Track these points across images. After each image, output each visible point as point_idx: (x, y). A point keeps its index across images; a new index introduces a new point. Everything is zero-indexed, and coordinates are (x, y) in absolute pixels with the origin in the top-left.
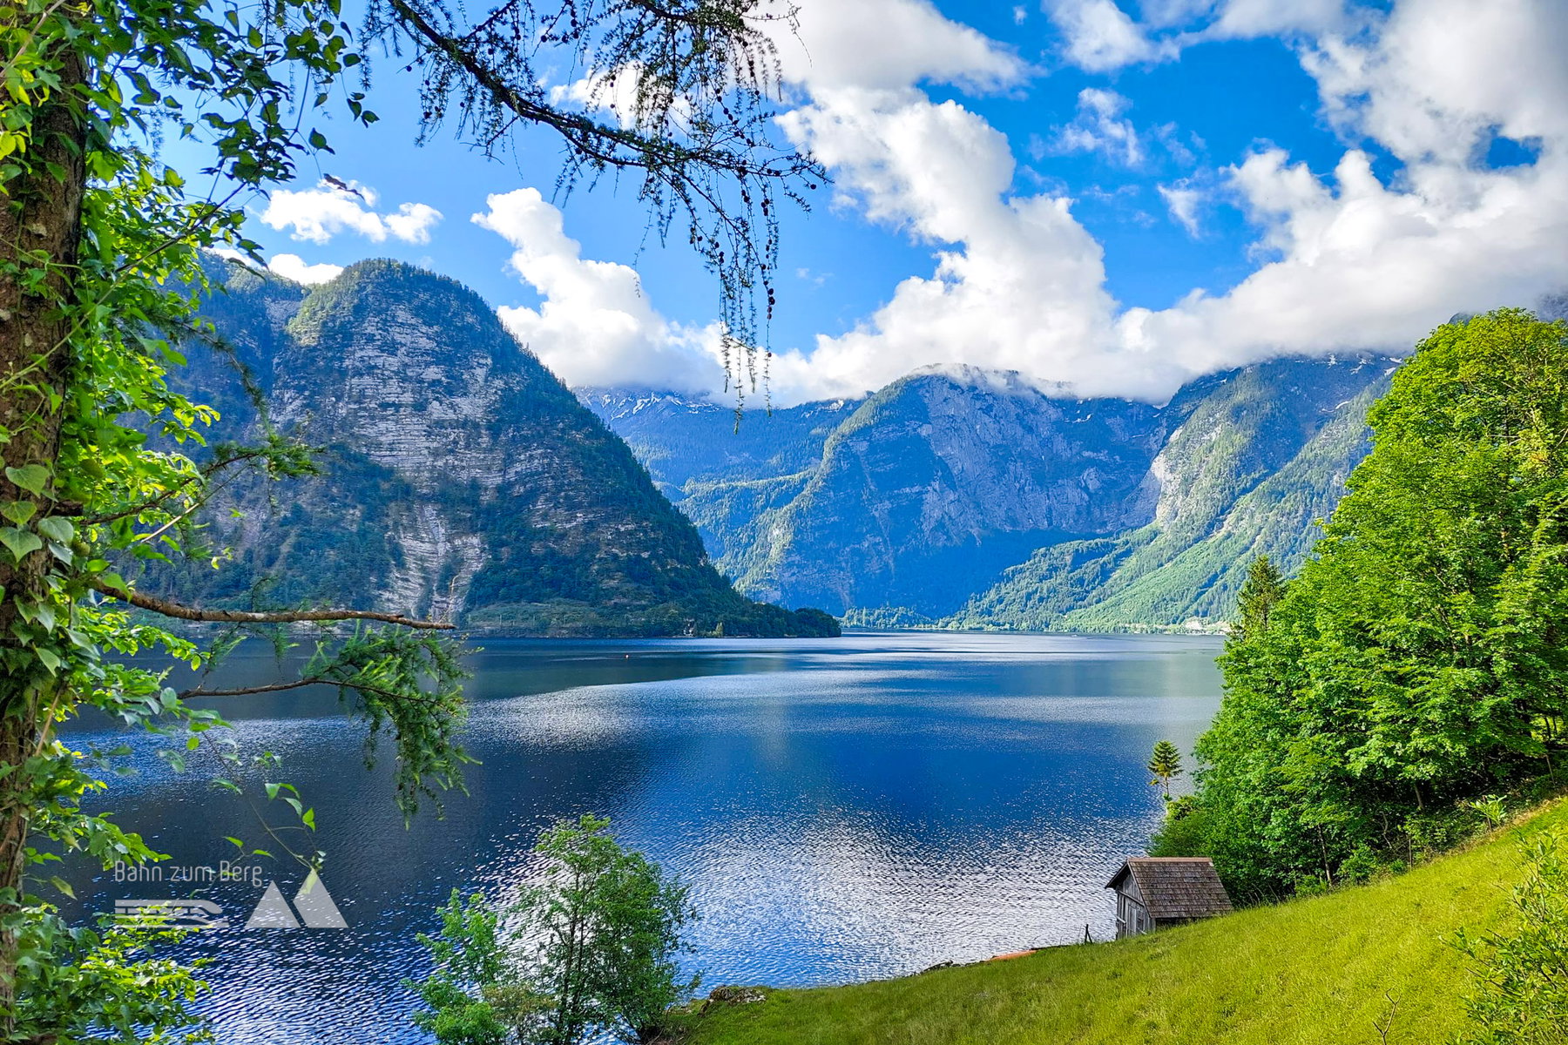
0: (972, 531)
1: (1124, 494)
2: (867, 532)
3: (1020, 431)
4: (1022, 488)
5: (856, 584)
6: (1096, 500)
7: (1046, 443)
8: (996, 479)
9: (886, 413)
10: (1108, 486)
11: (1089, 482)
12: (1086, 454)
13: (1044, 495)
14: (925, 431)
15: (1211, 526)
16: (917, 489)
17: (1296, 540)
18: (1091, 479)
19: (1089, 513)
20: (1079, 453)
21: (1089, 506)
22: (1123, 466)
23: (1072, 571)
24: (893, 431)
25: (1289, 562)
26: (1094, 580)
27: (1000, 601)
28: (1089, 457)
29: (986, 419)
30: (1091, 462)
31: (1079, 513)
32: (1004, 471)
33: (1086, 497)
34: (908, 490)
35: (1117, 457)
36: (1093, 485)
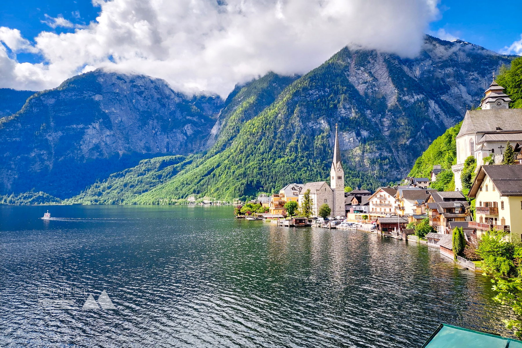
0: (120, 152)
1: (203, 137)
2: (35, 147)
3: (158, 106)
4: (156, 133)
5: (19, 178)
6: (191, 139)
7: (173, 113)
8: (141, 127)
9: (71, 85)
10: (196, 133)
11: (187, 131)
12: (188, 117)
13: (165, 136)
14: (97, 98)
15: (225, 146)
16: (81, 126)
17: (255, 148)
18: (189, 129)
19: (186, 145)
20: (185, 118)
21: (186, 142)
22: (205, 124)
23: (158, 171)
24: (74, 95)
25: (249, 160)
26: (167, 176)
27: (109, 188)
28: (189, 119)
29: (139, 98)
30: (189, 122)
31: (181, 145)
32: (145, 124)
33: (185, 137)
34: (75, 126)
35: (203, 120)
36: (189, 132)
